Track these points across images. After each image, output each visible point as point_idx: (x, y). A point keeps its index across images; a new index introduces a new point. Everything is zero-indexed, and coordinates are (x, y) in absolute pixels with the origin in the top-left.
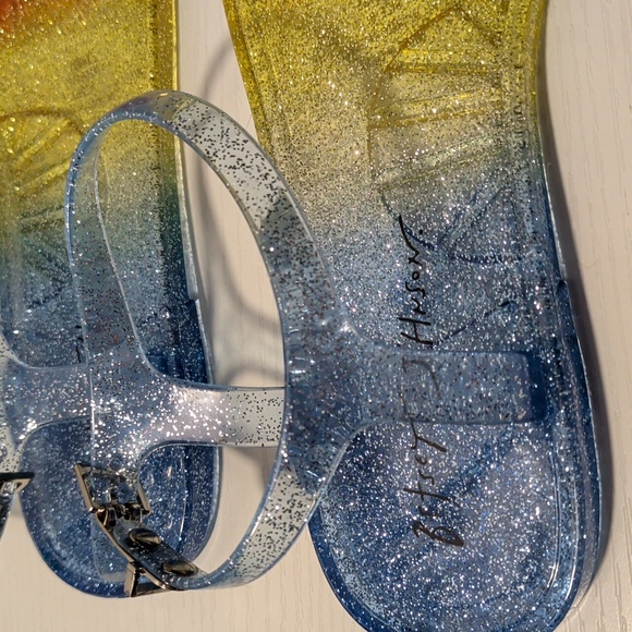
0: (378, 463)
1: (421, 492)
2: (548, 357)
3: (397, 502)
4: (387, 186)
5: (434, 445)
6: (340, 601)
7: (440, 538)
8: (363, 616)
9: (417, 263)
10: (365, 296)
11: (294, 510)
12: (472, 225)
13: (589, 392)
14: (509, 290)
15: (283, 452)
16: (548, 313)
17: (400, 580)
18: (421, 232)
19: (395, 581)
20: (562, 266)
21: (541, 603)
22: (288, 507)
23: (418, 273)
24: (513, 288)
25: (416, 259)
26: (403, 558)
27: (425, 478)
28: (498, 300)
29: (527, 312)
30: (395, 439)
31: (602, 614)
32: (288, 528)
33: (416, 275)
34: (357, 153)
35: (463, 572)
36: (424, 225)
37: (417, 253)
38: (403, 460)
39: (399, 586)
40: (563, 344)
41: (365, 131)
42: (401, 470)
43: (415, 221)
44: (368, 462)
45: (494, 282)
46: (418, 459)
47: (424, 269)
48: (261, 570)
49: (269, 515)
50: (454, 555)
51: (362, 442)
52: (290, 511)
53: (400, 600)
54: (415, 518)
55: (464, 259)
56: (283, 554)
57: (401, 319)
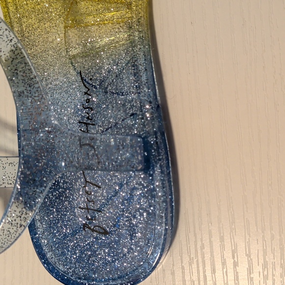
0: (66, 195)
1: (88, 209)
2: (152, 140)
3: (75, 214)
4: (74, 56)
5: (95, 185)
6: (44, 266)
7: (96, 231)
8: (56, 273)
9: (89, 95)
10: (61, 111)
11: (22, 216)
12: (117, 76)
13: (170, 158)
14: (134, 108)
15: (18, 185)
16: (152, 119)
17: (75, 254)
18: (91, 79)
19: (73, 254)
20: (159, 98)
21: (145, 260)
22: (19, 214)
23: (89, 100)
24: (136, 107)
25: (88, 92)
26: (77, 243)
27: (90, 201)
28: (129, 113)
29: (142, 118)
30: (75, 183)
31: (173, 265)
32: (19, 226)
33: (88, 101)
34: (58, 40)
35: (107, 248)
36: (93, 76)
37: (89, 90)
38: (79, 193)
39: (75, 257)
40: (159, 134)
41: (63, 29)
42: (77, 198)
43: (88, 74)
44: (60, 195)
45: (127, 104)
46: (87, 192)
47: (92, 98)
48: (4, 249)
49: (9, 219)
50: (103, 240)
51: (58, 184)
52: (20, 217)
53: (75, 263)
54: (84, 222)
55: (112, 92)
56: (16, 240)
57: (80, 122)
